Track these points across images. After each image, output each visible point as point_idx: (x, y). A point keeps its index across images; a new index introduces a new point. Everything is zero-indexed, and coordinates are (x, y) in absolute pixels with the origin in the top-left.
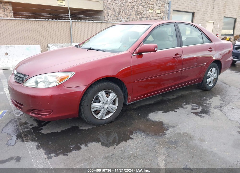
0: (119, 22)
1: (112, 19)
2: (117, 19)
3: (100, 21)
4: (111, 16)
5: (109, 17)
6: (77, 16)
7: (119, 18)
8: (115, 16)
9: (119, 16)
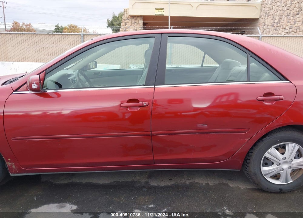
0: (277, 34)
1: (268, 30)
2: (275, 30)
3: (251, 34)
4: (268, 26)
5: (265, 27)
6: (229, 28)
7: (278, 28)
8: (273, 26)
9: (279, 25)
